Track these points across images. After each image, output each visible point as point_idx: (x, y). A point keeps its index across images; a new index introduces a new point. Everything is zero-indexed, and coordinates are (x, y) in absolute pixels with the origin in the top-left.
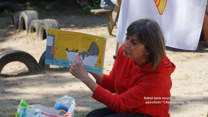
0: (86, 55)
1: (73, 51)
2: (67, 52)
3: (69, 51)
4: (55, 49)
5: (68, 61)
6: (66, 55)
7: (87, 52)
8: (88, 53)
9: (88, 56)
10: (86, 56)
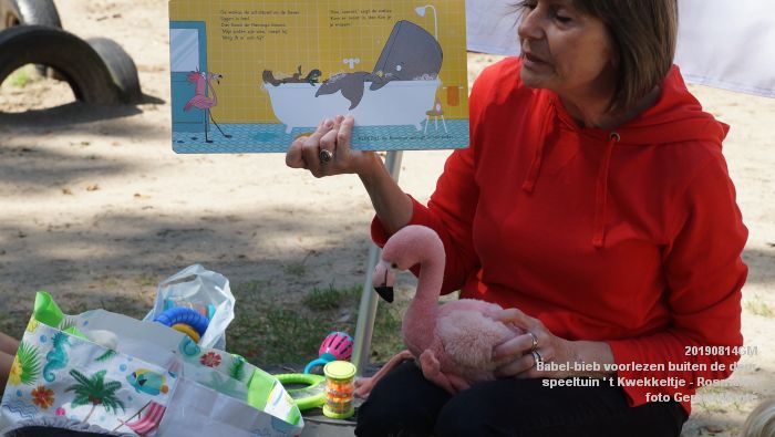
0: (367, 85)
1: (295, 79)
2: (269, 86)
3: (276, 83)
4: (213, 83)
5: (279, 123)
6: (266, 100)
7: (376, 69)
8: (380, 74)
9: (378, 84)
10: (372, 88)
